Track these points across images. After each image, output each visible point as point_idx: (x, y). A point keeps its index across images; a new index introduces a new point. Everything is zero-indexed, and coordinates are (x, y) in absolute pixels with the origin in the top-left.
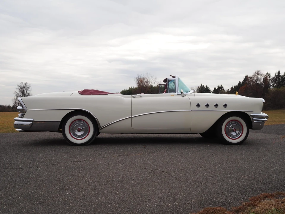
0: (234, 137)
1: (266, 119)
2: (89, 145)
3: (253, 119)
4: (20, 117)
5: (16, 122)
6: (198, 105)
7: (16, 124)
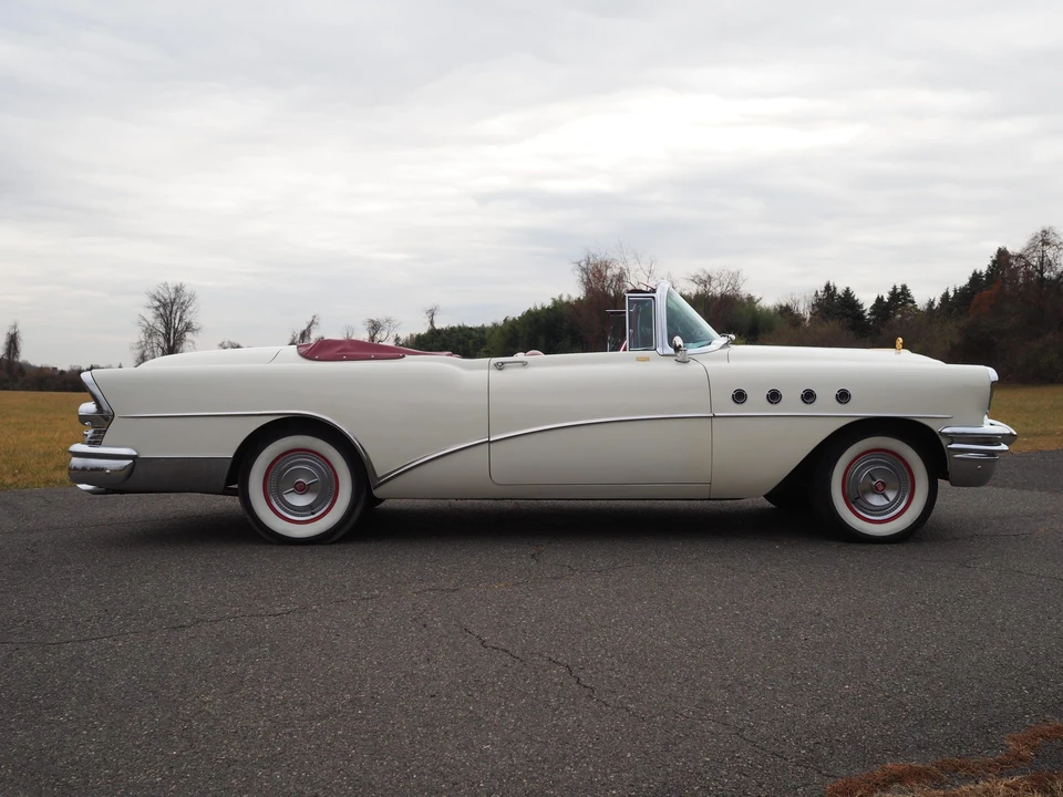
0: (877, 515)
1: (1004, 447)
2: (334, 543)
3: (953, 446)
4: (90, 443)
5: (76, 462)
6: (740, 397)
7: (75, 469)
